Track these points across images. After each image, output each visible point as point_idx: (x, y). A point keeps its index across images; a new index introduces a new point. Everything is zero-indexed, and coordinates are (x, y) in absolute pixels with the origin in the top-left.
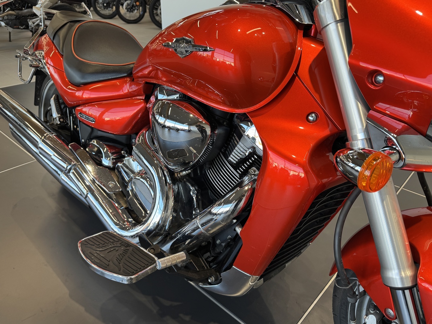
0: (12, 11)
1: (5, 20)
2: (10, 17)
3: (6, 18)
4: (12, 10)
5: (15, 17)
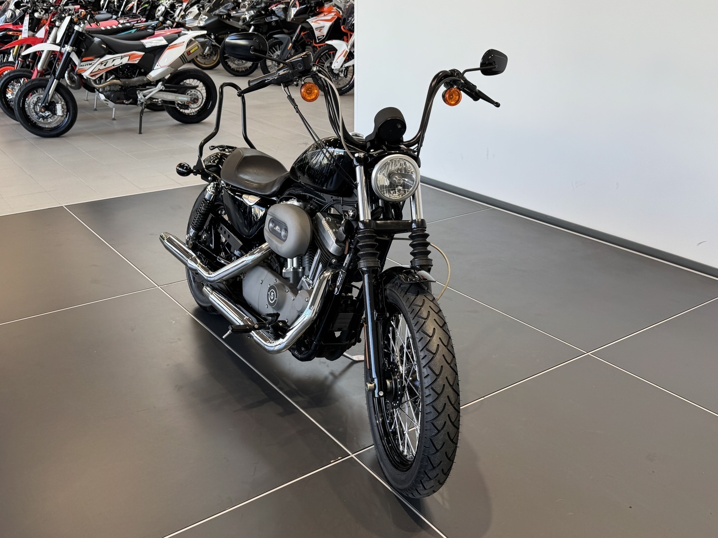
0: (117, 80)
1: (106, 91)
2: (113, 88)
3: (108, 88)
4: (117, 78)
5: (120, 87)
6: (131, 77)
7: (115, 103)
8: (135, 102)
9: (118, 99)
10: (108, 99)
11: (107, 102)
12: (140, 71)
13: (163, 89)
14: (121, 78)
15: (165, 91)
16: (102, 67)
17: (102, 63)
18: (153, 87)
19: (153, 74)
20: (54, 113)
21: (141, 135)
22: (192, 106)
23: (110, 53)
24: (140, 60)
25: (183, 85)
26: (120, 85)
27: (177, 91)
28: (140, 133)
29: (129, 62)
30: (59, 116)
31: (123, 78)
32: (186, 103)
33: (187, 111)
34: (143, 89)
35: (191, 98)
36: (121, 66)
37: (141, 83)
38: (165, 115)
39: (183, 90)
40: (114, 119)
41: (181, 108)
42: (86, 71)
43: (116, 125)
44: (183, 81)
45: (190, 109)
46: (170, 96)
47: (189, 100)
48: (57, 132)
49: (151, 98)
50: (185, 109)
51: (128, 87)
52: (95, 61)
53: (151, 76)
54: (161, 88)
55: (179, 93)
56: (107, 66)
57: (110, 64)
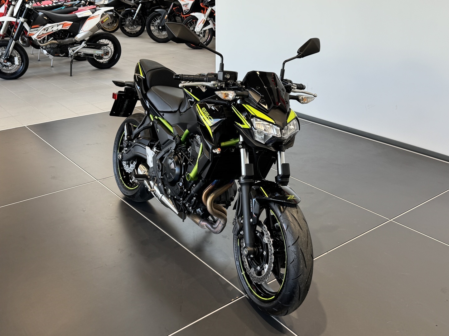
4: (54, 39)
6: (64, 39)
7: (54, 56)
8: (67, 55)
9: (56, 53)
10: (49, 53)
11: (48, 56)
12: (70, 34)
13: (86, 46)
14: (58, 39)
15: (87, 47)
16: (45, 32)
17: (45, 30)
18: (78, 45)
19: (79, 37)
20: (13, 63)
21: (71, 77)
22: (105, 57)
23: (50, 23)
24: (70, 27)
25: (99, 43)
26: (57, 44)
27: (95, 47)
28: (71, 75)
29: (63, 29)
30: (16, 65)
31: (59, 39)
32: (101, 55)
33: (101, 61)
34: (72, 46)
35: (104, 52)
36: (58, 31)
37: (71, 42)
38: (87, 63)
39: (99, 47)
40: (52, 67)
41: (97, 59)
42: (34, 34)
43: (54, 71)
44: (98, 41)
45: (103, 59)
46: (91, 51)
47: (103, 53)
48: (16, 76)
49: (77, 52)
50: (100, 59)
51: (62, 45)
52: (40, 28)
53: (77, 38)
54: (84, 46)
55: (96, 49)
56: (48, 31)
57: (50, 30)
